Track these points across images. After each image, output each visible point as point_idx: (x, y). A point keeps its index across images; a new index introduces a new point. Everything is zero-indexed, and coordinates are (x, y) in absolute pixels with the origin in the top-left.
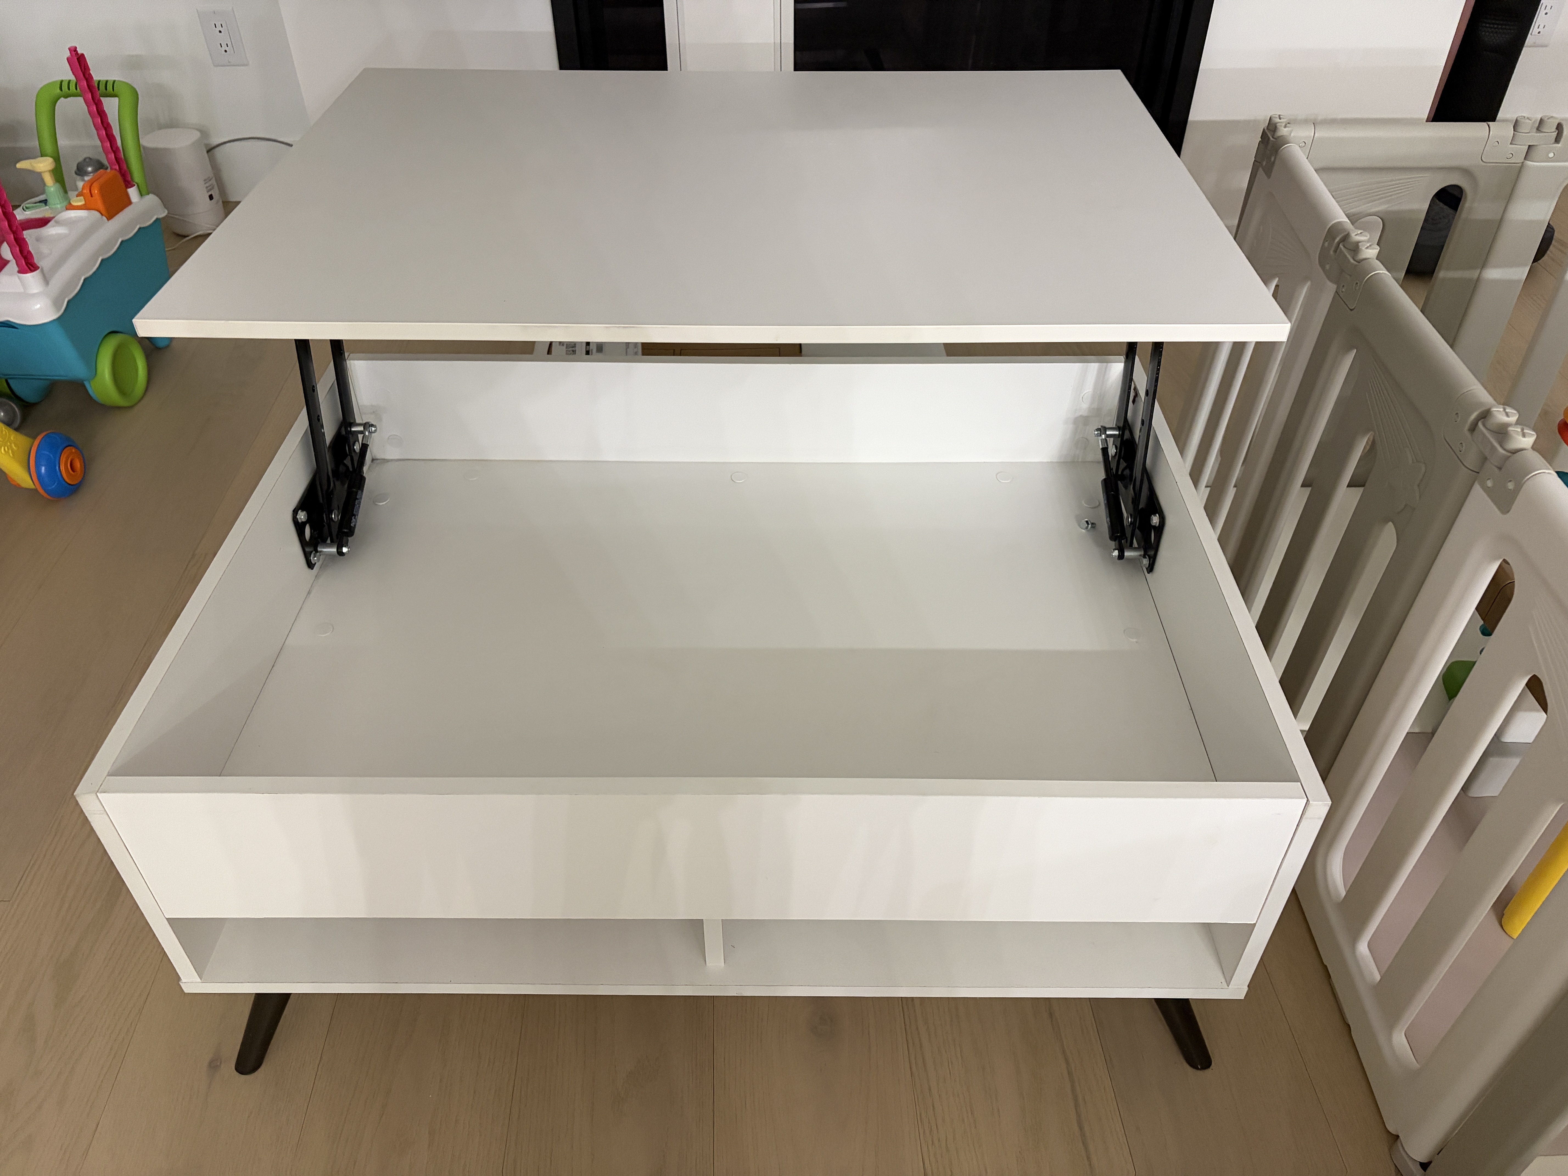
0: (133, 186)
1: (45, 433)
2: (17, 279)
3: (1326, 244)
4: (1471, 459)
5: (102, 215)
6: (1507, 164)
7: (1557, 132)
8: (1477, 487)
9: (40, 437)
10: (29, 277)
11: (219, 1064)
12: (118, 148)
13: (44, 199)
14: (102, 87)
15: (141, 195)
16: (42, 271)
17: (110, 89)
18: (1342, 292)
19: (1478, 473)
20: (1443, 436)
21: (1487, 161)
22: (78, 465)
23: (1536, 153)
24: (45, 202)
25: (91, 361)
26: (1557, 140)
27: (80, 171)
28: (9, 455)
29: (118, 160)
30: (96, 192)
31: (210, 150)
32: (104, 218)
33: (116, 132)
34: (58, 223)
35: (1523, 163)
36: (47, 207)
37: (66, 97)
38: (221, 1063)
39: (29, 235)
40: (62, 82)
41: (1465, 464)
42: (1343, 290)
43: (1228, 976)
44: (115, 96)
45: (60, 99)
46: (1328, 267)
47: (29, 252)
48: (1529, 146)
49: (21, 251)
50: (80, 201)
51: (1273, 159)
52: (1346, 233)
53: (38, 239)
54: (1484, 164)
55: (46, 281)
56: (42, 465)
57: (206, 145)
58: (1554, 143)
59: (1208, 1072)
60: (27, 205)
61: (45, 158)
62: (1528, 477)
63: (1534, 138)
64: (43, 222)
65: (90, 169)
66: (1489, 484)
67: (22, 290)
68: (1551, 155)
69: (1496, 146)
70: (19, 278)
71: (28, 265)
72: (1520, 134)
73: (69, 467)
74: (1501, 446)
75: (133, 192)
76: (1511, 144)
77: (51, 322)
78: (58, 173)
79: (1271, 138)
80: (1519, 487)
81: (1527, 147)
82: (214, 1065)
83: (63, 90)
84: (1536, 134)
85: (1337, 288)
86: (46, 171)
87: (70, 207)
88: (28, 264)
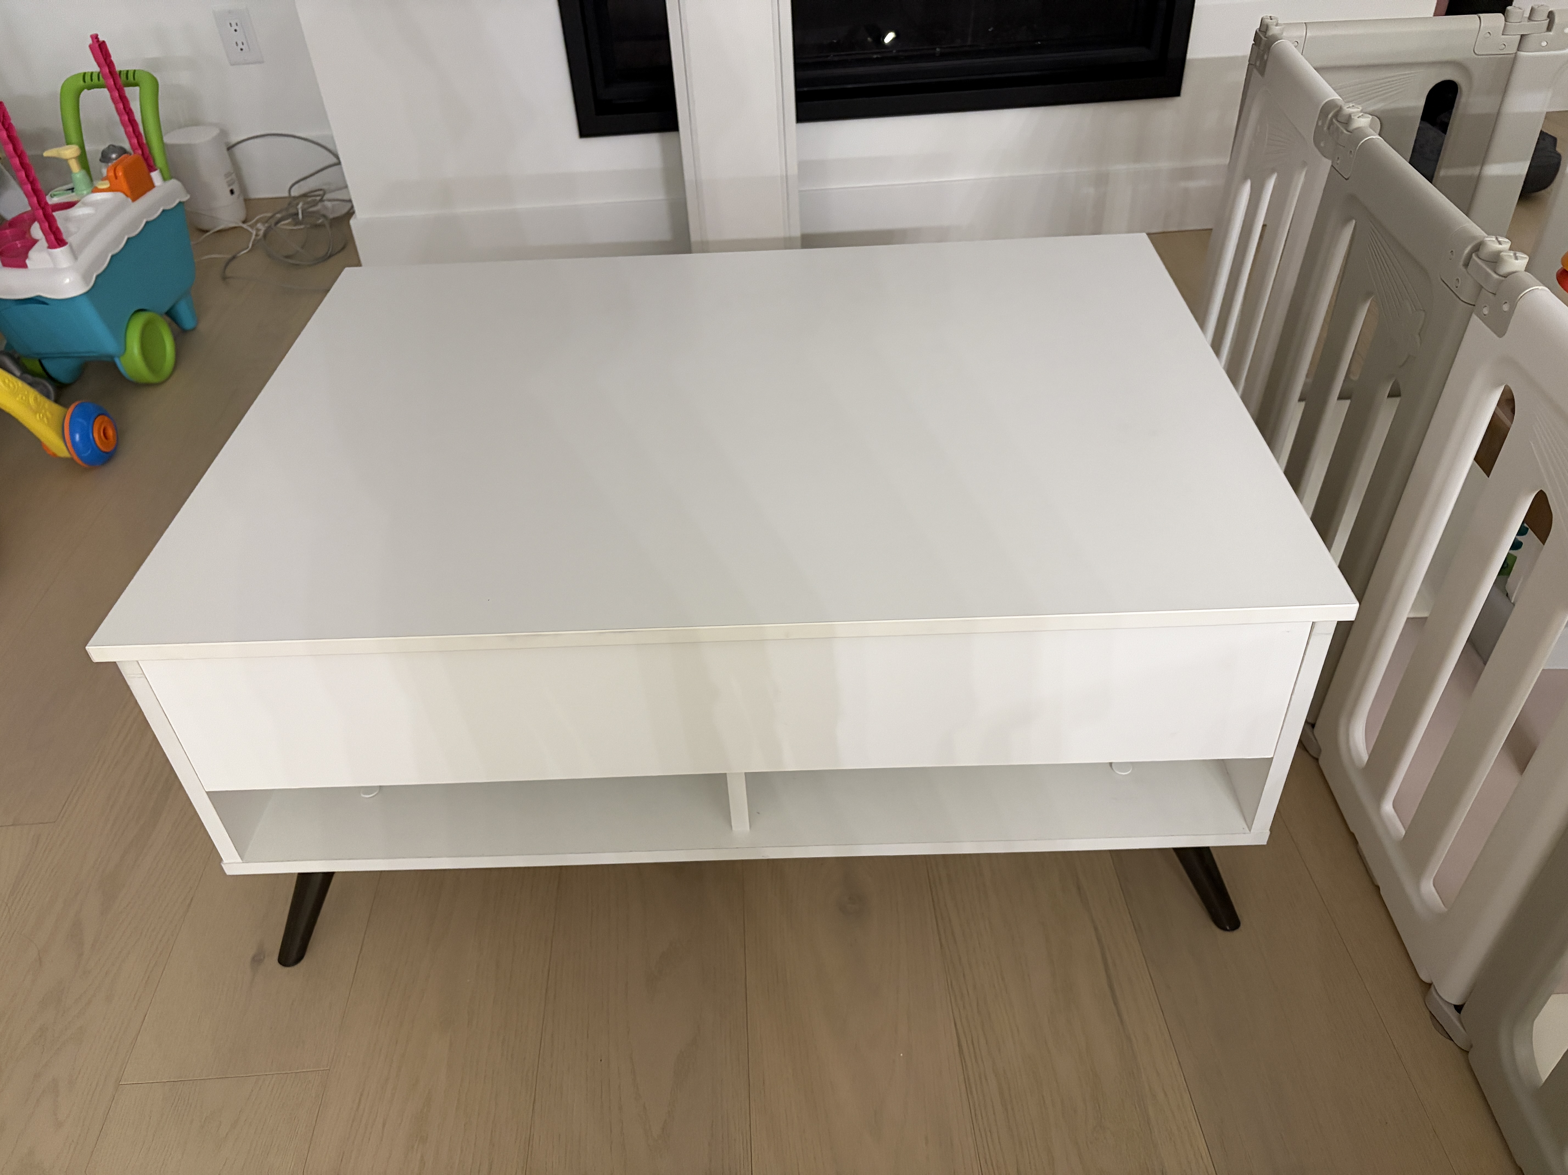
0: (155, 170)
1: (77, 403)
2: (47, 257)
3: (1320, 123)
4: (1467, 293)
5: (127, 196)
6: (1501, 56)
7: (1548, 20)
8: (1474, 317)
9: (72, 407)
10: (58, 251)
11: (262, 958)
12: (140, 134)
13: (71, 187)
14: (123, 77)
15: (164, 179)
16: (71, 247)
17: (132, 79)
18: (1338, 164)
19: (1474, 305)
20: (1439, 278)
21: (1480, 53)
22: (110, 432)
23: (1530, 42)
24: (72, 189)
25: (120, 335)
26: (1549, 28)
27: (105, 157)
28: (44, 422)
29: (141, 145)
30: (120, 174)
31: (230, 148)
32: (130, 200)
33: (138, 117)
34: (86, 205)
35: (1516, 53)
36: (74, 194)
37: (89, 88)
38: (264, 957)
39: (57, 214)
40: (85, 74)
41: (1461, 298)
42: (1338, 162)
43: (1249, 821)
44: (136, 85)
45: (83, 93)
46: (1322, 145)
47: (58, 228)
48: (1522, 36)
49: (50, 227)
50: (105, 184)
51: (1265, 57)
52: (1338, 108)
53: (67, 219)
54: (1476, 56)
55: (75, 255)
56: (77, 432)
57: (227, 143)
58: (1547, 31)
59: (1236, 934)
60: (55, 193)
61: (70, 146)
62: (1522, 295)
63: (1526, 27)
64: (70, 205)
65: (114, 156)
66: (1486, 311)
67: (52, 266)
68: (1544, 44)
69: (1488, 37)
70: (50, 254)
71: (58, 241)
72: (1511, 24)
73: (102, 434)
74: (1495, 273)
75: (155, 176)
76: (1503, 34)
77: (81, 295)
78: (83, 159)
79: (1263, 38)
80: (1513, 307)
81: (1519, 36)
82: (257, 960)
83: (88, 82)
84: (1529, 23)
85: (1332, 162)
86: (71, 158)
87: (96, 190)
88: (57, 239)
